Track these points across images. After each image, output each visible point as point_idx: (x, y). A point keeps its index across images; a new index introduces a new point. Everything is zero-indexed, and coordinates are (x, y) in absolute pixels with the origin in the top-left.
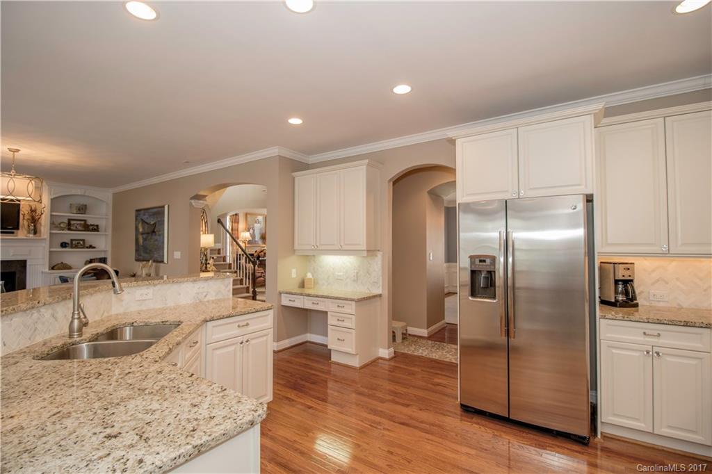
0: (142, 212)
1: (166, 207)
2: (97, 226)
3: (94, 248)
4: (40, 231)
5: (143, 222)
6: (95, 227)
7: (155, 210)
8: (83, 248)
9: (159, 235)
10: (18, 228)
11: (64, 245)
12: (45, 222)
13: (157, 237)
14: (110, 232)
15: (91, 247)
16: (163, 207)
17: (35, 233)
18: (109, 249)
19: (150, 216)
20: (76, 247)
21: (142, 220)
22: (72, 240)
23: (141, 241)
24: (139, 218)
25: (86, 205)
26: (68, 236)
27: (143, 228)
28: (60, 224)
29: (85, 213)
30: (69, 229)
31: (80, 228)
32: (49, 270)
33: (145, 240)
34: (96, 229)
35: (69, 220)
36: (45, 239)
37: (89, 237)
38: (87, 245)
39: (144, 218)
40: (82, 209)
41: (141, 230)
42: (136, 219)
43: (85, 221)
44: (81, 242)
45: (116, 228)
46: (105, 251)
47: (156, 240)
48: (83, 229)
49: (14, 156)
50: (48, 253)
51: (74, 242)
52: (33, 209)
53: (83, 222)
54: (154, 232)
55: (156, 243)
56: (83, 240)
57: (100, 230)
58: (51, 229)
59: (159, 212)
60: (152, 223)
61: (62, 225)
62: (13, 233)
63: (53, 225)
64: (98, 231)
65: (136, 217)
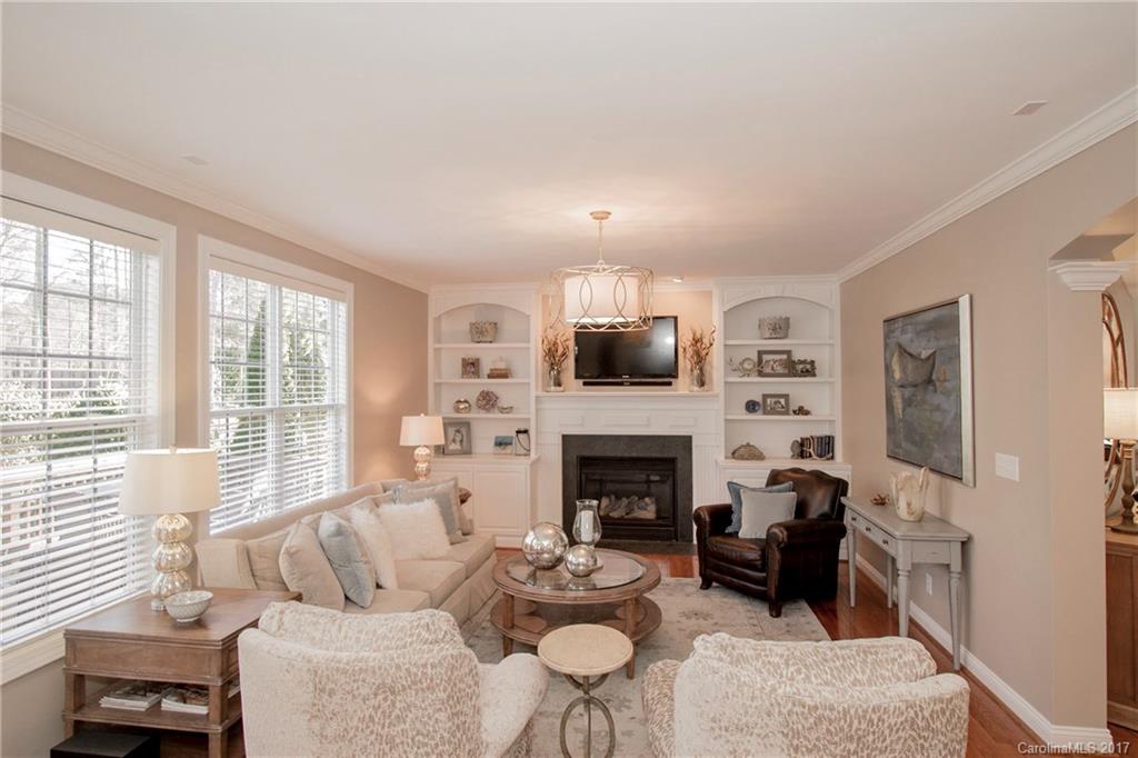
0: (899, 324)
1: (964, 302)
2: (812, 362)
3: (807, 413)
4: (711, 379)
5: (903, 351)
6: (808, 367)
7: (932, 315)
8: (787, 413)
9: (947, 394)
10: (676, 377)
11: (751, 407)
12: (716, 359)
13: (937, 399)
14: (838, 379)
15: (801, 411)
16: (956, 302)
17: (702, 384)
18: (838, 418)
19: (918, 333)
20: (773, 412)
21: (900, 346)
22: (765, 397)
23: (898, 403)
24: (892, 341)
25: (787, 319)
26: (757, 388)
27: (903, 369)
28: (741, 364)
29: (786, 337)
30: (761, 374)
31: (779, 369)
32: (726, 458)
33: (908, 403)
34: (809, 370)
35: (760, 353)
36: (717, 396)
37: (797, 389)
38: (794, 406)
39: (905, 339)
40: (781, 328)
41: (897, 375)
42: (886, 345)
43: (788, 353)
44: (783, 401)
45: (850, 368)
46: (831, 422)
47: (938, 408)
48: (786, 372)
49: (601, 228)
50: (723, 423)
51: (769, 401)
52: (698, 336)
53: (785, 357)
54: (929, 381)
55: (937, 416)
56: (786, 397)
57: (816, 371)
58: (726, 375)
59: (942, 320)
60: (924, 354)
61: (746, 366)
62: (670, 384)
63: (733, 367)
64: (814, 375)
65: (887, 337)
